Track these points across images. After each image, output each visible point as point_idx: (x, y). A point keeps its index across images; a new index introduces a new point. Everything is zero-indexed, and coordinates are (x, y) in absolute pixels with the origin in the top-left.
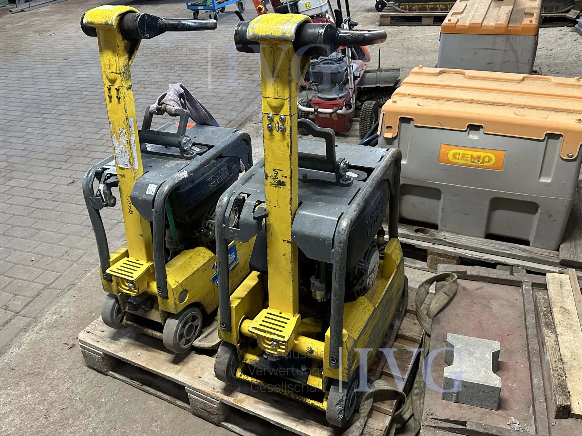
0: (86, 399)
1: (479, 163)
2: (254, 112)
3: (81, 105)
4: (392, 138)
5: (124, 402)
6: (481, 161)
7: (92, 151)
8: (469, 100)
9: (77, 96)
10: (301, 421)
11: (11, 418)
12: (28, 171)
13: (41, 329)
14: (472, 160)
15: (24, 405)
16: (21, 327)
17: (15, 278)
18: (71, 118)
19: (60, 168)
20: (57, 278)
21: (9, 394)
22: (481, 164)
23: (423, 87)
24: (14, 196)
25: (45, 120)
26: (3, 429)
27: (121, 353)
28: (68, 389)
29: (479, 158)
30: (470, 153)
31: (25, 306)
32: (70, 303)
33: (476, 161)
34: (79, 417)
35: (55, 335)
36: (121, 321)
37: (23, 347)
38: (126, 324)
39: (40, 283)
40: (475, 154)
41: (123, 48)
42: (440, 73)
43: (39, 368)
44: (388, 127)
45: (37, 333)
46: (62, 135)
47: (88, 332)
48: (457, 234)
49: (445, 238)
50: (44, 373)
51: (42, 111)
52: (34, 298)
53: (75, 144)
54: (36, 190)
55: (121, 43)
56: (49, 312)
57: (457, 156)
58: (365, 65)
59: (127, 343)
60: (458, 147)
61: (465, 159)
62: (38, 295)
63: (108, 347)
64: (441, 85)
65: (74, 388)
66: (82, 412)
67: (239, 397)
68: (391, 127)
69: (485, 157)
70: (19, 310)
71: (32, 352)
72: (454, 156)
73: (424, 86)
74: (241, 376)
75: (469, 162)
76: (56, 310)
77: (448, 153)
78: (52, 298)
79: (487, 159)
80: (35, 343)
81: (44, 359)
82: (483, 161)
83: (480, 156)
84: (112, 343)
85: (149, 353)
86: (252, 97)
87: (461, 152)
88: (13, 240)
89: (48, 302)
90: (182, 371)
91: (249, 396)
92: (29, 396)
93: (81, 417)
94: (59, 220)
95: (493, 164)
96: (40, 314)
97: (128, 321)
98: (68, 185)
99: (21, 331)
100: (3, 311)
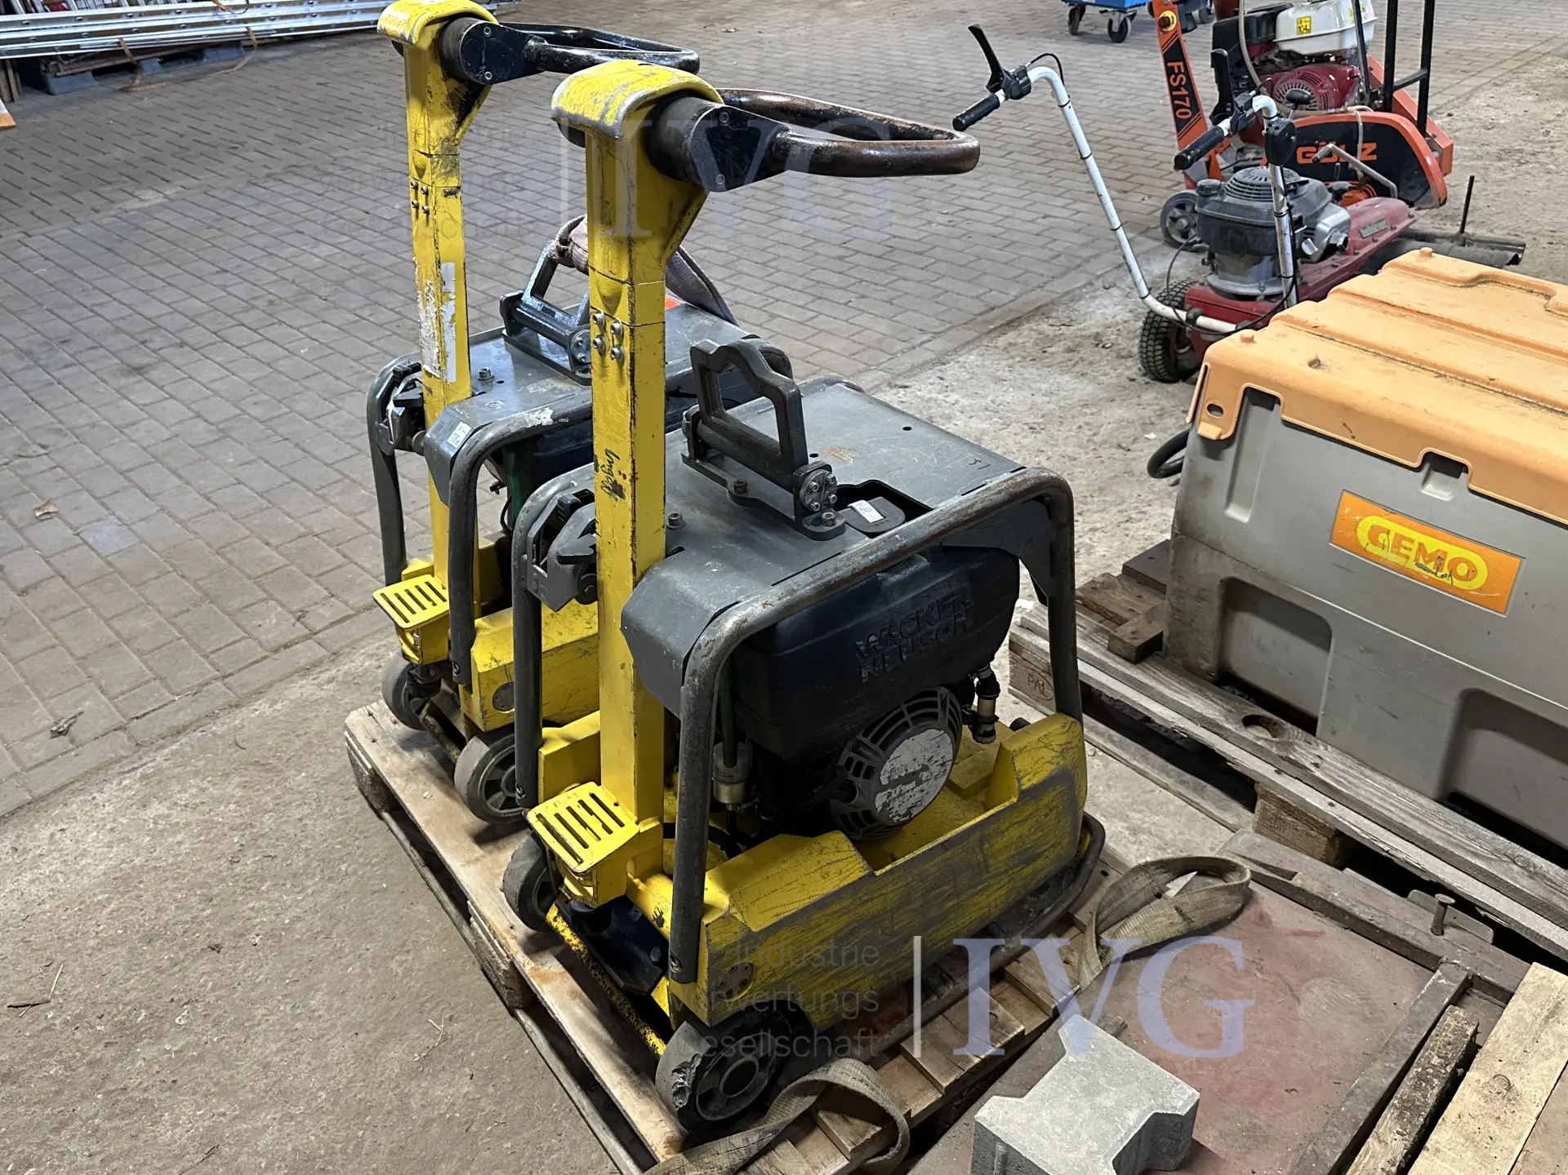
0: (316, 854)
1: (1439, 574)
2: (1067, 293)
4: (1218, 440)
5: (376, 888)
6: (1446, 571)
8: (1483, 381)
10: (635, 1078)
11: (179, 838)
13: (329, 681)
14: (1421, 561)
15: (212, 821)
16: (302, 665)
21: (203, 790)
22: (1445, 580)
23: (1385, 312)
26: (155, 855)
27: (398, 780)
28: (300, 820)
29: (1440, 558)
30: (1419, 537)
31: (333, 624)
33: (1431, 566)
34: (284, 885)
35: (347, 700)
36: (419, 712)
37: (279, 706)
38: (424, 720)
40: (1433, 545)
41: (443, 97)
42: (1479, 280)
43: (280, 759)
44: (1213, 408)
45: (319, 685)
47: (370, 715)
48: (1363, 763)
49: (1316, 765)
50: (281, 771)
52: (358, 612)
55: (438, 85)
57: (1382, 537)
58: (1411, 216)
59: (422, 763)
60: (1390, 511)
61: (1402, 551)
63: (384, 759)
64: (1441, 319)
65: (310, 822)
66: (295, 875)
67: (546, 968)
68: (1220, 410)
69: (1456, 562)
70: (319, 627)
71: (286, 721)
72: (1374, 532)
73: (1391, 310)
74: (555, 919)
75: (1411, 565)
77: (1357, 523)
79: (1462, 570)
80: (302, 704)
81: (298, 744)
82: (1452, 573)
83: (1445, 554)
84: (396, 752)
85: (448, 800)
86: (1085, 253)
87: (1395, 528)
90: (478, 865)
91: (567, 974)
92: (232, 807)
93: (288, 886)
95: (1480, 590)
96: (347, 650)
97: (431, 715)
99: (296, 672)
100: (293, 620)
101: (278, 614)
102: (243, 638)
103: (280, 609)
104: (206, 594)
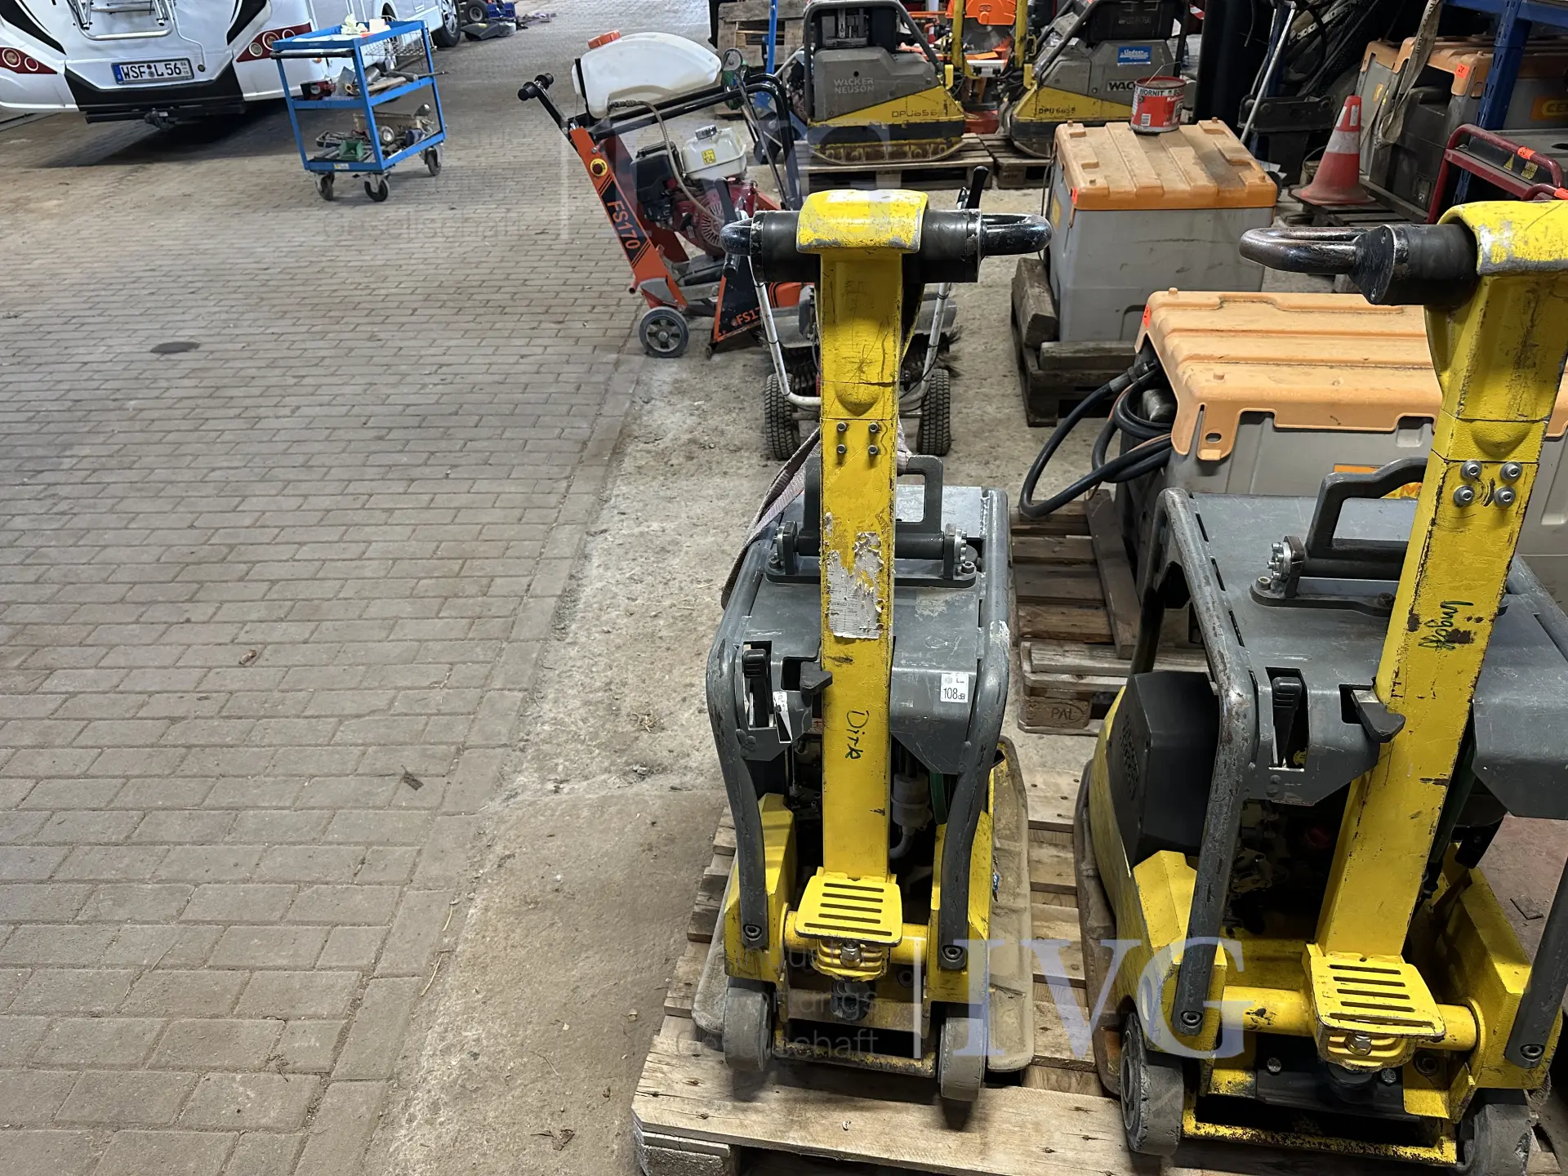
2: (626, 414)
3: (140, 437)
4: (1218, 460)
7: (255, 563)
9: (113, 415)
12: (89, 641)
13: (435, 1107)
16: (368, 1116)
17: (252, 970)
18: (132, 475)
19: (188, 621)
20: (384, 942)
24: (90, 720)
25: (52, 490)
31: (337, 1049)
32: (474, 1009)
35: (492, 1114)
38: (786, 1051)
39: (340, 968)
42: (1223, 301)
45: (430, 1122)
46: (133, 525)
47: (655, 1095)
51: (29, 466)
52: (349, 1017)
53: (193, 549)
54: (151, 694)
56: (428, 1051)
59: (786, 1100)
62: (356, 1004)
68: (1218, 436)
70: (324, 1063)
74: (1198, 1128)
76: (443, 1039)
78: (406, 1008)
80: (446, 1154)
88: (172, 856)
89: (401, 1021)
90: (993, 1147)
94: (280, 770)
96: (401, 1064)
98: (242, 664)
99: (372, 1130)
100: (277, 1077)
101: (243, 1083)
102: (235, 1140)
103: (239, 1077)
104: (94, 1125)
